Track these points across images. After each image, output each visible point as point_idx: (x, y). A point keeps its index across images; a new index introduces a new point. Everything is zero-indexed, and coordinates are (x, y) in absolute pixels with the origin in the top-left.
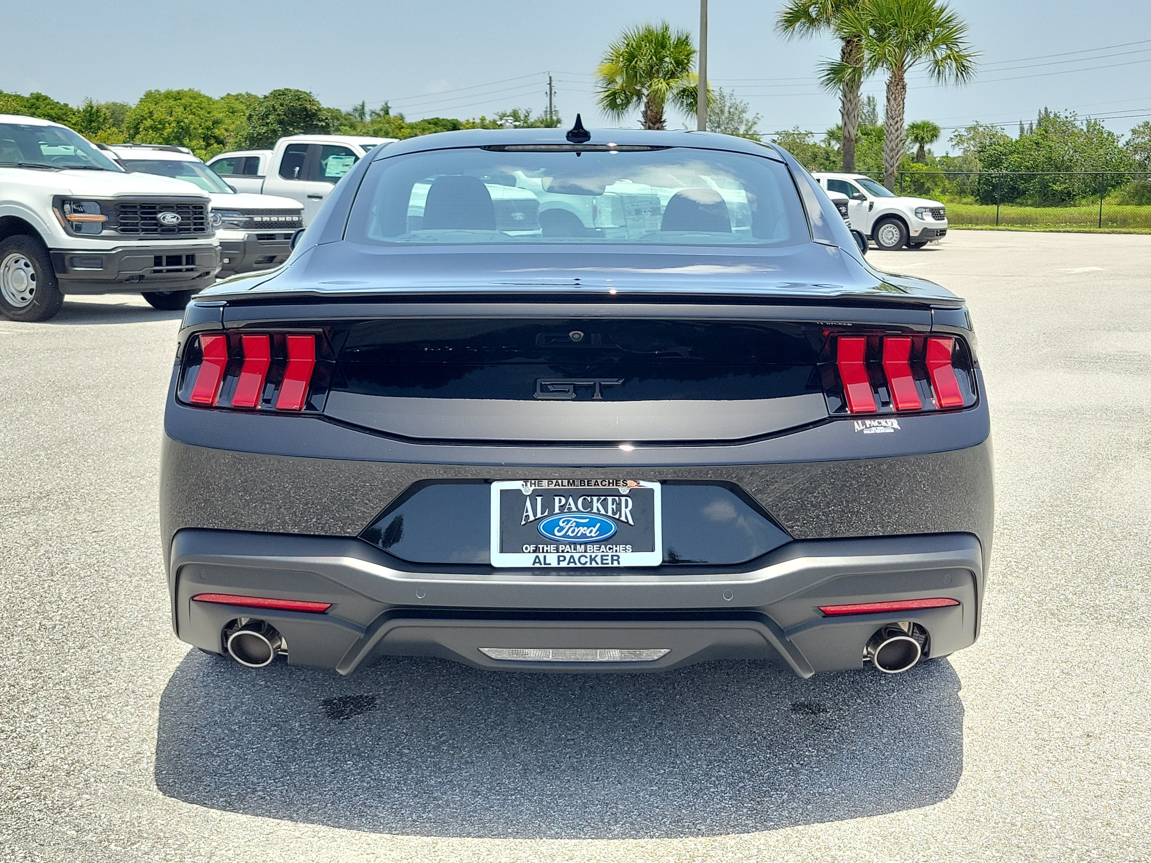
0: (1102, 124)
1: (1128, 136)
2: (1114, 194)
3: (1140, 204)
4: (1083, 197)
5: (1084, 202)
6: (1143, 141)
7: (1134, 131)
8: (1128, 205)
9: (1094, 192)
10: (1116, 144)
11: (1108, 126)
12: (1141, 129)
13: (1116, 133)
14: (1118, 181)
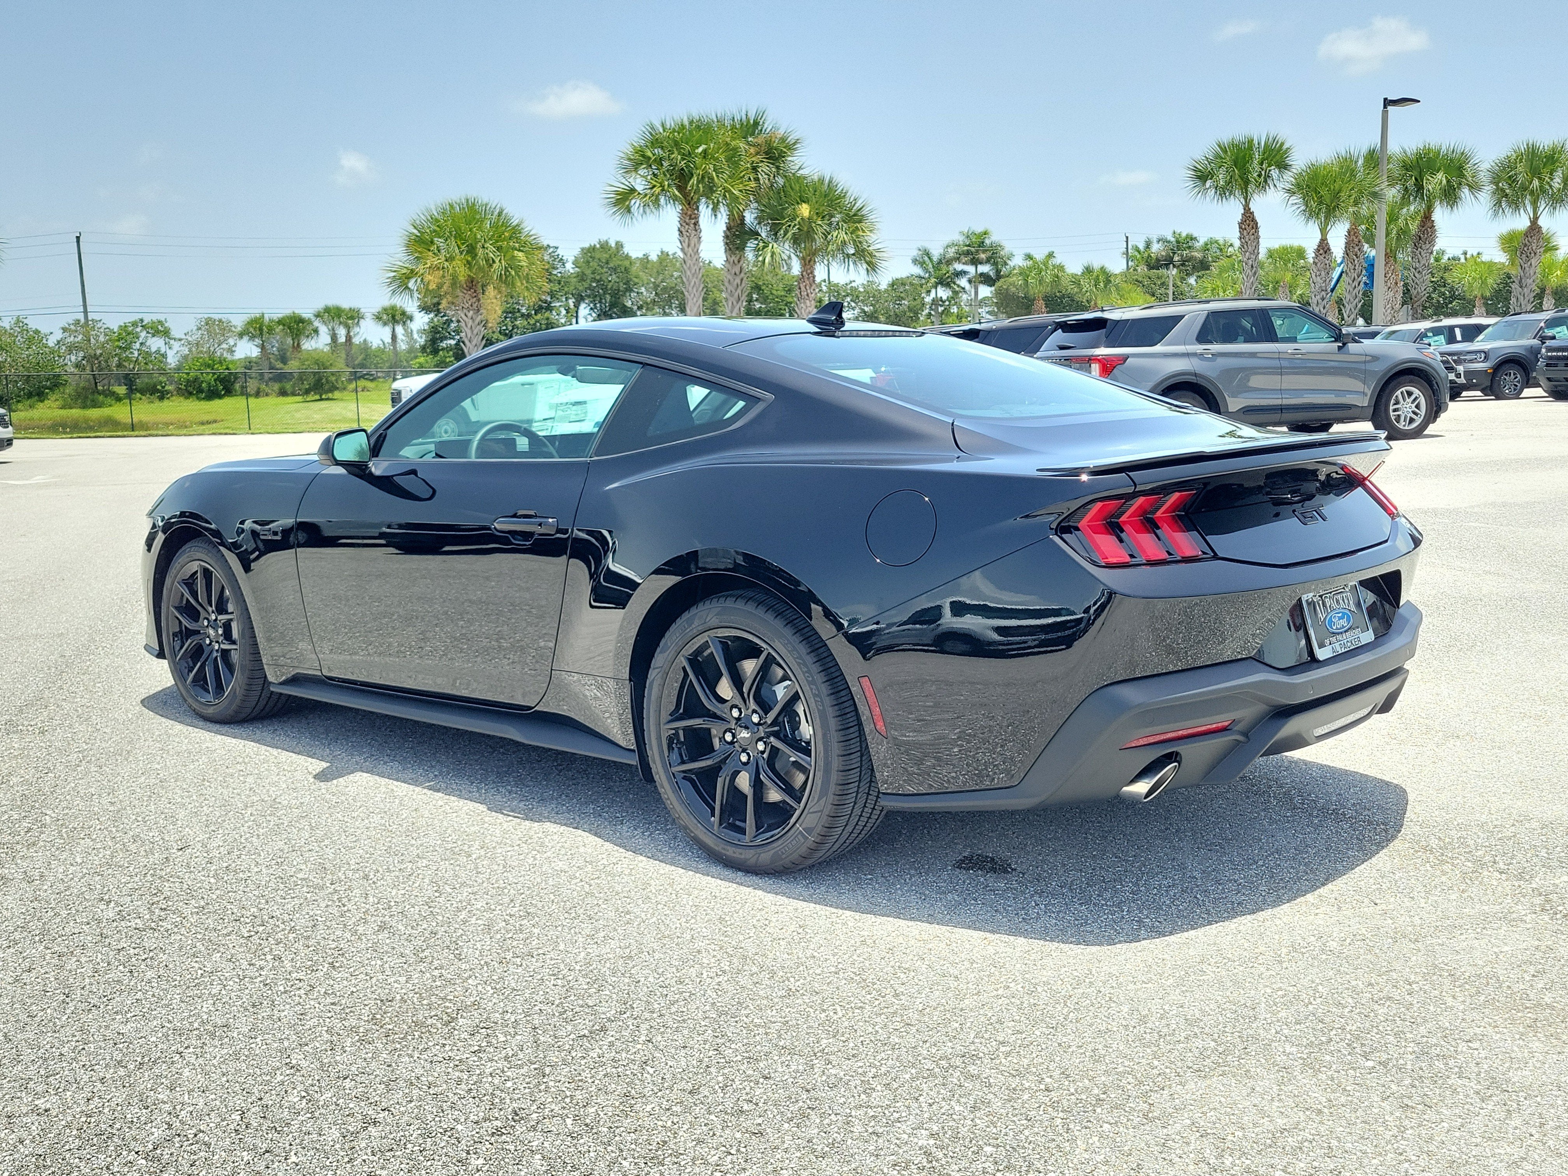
0: (25, 321)
1: (58, 335)
2: (52, 397)
3: (84, 407)
4: (18, 401)
5: (20, 406)
6: (76, 340)
7: (64, 330)
8: (71, 408)
9: (30, 395)
10: (44, 341)
11: (33, 324)
12: (72, 327)
13: (44, 330)
14: (56, 383)
